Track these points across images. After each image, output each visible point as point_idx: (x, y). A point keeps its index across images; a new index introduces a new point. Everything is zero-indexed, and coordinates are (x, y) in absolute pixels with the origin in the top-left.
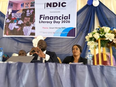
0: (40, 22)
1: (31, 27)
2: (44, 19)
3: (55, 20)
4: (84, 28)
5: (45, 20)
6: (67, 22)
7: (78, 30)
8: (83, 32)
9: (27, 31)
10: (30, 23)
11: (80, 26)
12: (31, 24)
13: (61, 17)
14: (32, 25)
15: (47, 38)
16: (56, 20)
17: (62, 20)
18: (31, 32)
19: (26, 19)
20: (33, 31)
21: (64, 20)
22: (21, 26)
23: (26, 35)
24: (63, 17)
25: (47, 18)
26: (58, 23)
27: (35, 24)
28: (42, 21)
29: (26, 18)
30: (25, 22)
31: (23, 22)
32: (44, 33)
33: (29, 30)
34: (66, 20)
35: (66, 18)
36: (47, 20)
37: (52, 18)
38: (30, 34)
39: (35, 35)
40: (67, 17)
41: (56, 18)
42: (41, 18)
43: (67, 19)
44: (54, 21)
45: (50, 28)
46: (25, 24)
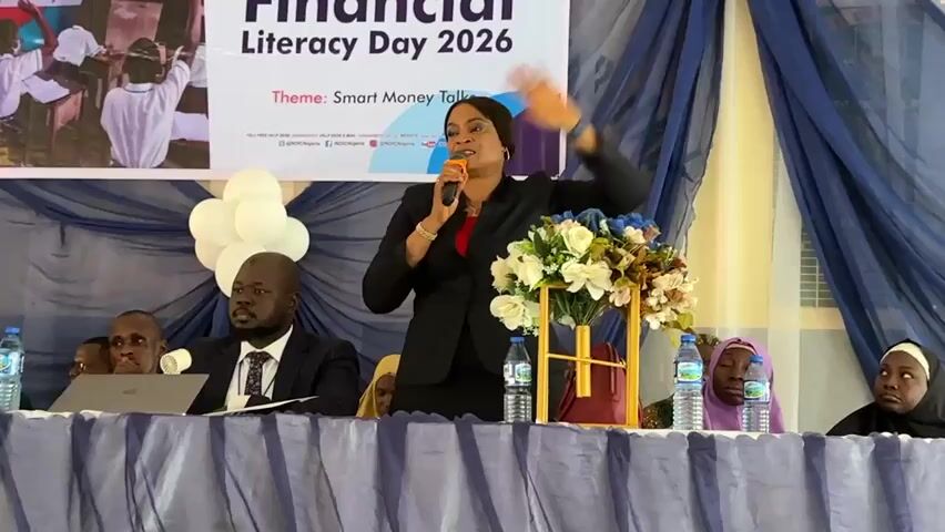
0: (253, 43)
1: (172, 92)
2: (282, 17)
3: (379, 27)
4: (631, 102)
6: (483, 48)
9: (138, 126)
10: (162, 50)
11: (598, 83)
12: (168, 66)
14: (182, 74)
16: (391, 26)
17: (440, 25)
18: (170, 137)
19: (130, 15)
20: (189, 127)
21: (458, 23)
23: (135, 165)
26: (412, 50)
28: (271, 38)
29: (124, 10)
30: (120, 43)
32: (287, 141)
33: (157, 119)
34: (482, 24)
35: (477, 5)
37: (351, 6)
39: (206, 166)
41: (390, 4)
42: (261, 8)
43: (488, 14)
44: (374, 34)
45: (339, 98)
46: (118, 66)
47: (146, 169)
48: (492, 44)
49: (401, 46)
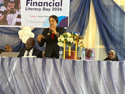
0: (27, 9)
1: (16, 15)
2: (31, 5)
3: (44, 7)
5: (32, 7)
6: (58, 10)
7: (72, 19)
8: (76, 22)
9: (11, 20)
10: (15, 9)
11: (73, 15)
13: (51, 3)
14: (17, 13)
15: (36, 28)
16: (46, 7)
17: (52, 7)
18: (16, 21)
20: (18, 20)
21: (55, 7)
22: (5, 13)
23: (11, 25)
24: (54, 3)
25: (35, 4)
26: (48, 10)
27: (20, 12)
28: (30, 8)
29: (10, 4)
30: (9, 8)
31: (6, 8)
32: (31, 22)
33: (14, 19)
34: (58, 7)
35: (57, 4)
36: (35, 7)
37: (40, 4)
38: (15, 24)
39: (21, 25)
40: (59, 3)
41: (46, 4)
42: (28, 4)
43: (59, 5)
45: (39, 17)
46: (9, 12)
47: (13, 26)
48: (59, 10)
49: (47, 10)
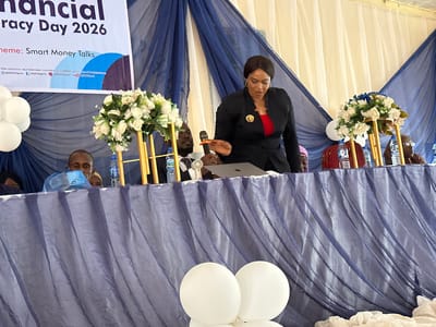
6: (94, 32)
11: (143, 50)
13: (66, 5)
16: (49, 18)
17: (72, 19)
25: (8, 5)
32: (5, 72)
34: (91, 21)
35: (88, 12)
36: (9, 15)
37: (27, 6)
40: (92, 8)
41: (47, 8)
43: (93, 16)
44: (41, 21)
45: (29, 52)
48: (98, 30)
49: (55, 28)
